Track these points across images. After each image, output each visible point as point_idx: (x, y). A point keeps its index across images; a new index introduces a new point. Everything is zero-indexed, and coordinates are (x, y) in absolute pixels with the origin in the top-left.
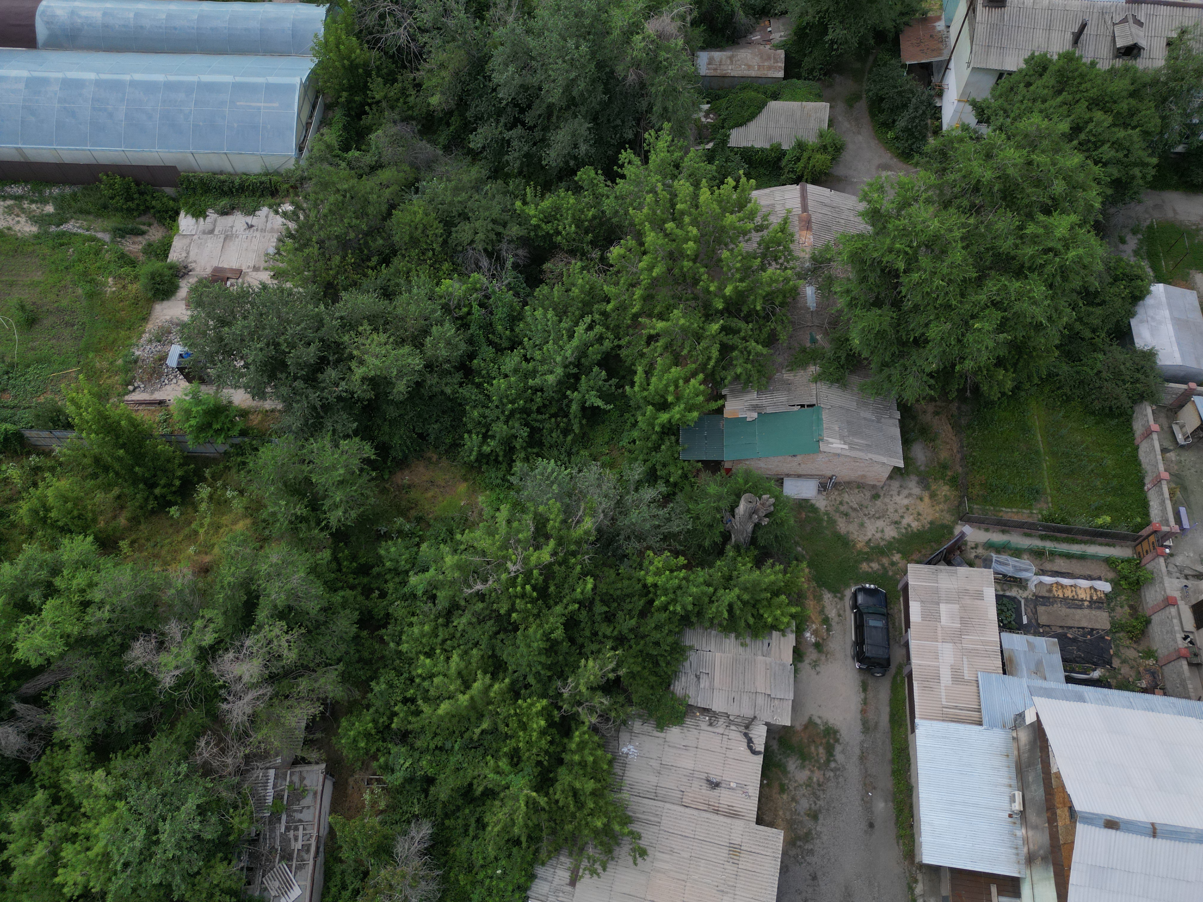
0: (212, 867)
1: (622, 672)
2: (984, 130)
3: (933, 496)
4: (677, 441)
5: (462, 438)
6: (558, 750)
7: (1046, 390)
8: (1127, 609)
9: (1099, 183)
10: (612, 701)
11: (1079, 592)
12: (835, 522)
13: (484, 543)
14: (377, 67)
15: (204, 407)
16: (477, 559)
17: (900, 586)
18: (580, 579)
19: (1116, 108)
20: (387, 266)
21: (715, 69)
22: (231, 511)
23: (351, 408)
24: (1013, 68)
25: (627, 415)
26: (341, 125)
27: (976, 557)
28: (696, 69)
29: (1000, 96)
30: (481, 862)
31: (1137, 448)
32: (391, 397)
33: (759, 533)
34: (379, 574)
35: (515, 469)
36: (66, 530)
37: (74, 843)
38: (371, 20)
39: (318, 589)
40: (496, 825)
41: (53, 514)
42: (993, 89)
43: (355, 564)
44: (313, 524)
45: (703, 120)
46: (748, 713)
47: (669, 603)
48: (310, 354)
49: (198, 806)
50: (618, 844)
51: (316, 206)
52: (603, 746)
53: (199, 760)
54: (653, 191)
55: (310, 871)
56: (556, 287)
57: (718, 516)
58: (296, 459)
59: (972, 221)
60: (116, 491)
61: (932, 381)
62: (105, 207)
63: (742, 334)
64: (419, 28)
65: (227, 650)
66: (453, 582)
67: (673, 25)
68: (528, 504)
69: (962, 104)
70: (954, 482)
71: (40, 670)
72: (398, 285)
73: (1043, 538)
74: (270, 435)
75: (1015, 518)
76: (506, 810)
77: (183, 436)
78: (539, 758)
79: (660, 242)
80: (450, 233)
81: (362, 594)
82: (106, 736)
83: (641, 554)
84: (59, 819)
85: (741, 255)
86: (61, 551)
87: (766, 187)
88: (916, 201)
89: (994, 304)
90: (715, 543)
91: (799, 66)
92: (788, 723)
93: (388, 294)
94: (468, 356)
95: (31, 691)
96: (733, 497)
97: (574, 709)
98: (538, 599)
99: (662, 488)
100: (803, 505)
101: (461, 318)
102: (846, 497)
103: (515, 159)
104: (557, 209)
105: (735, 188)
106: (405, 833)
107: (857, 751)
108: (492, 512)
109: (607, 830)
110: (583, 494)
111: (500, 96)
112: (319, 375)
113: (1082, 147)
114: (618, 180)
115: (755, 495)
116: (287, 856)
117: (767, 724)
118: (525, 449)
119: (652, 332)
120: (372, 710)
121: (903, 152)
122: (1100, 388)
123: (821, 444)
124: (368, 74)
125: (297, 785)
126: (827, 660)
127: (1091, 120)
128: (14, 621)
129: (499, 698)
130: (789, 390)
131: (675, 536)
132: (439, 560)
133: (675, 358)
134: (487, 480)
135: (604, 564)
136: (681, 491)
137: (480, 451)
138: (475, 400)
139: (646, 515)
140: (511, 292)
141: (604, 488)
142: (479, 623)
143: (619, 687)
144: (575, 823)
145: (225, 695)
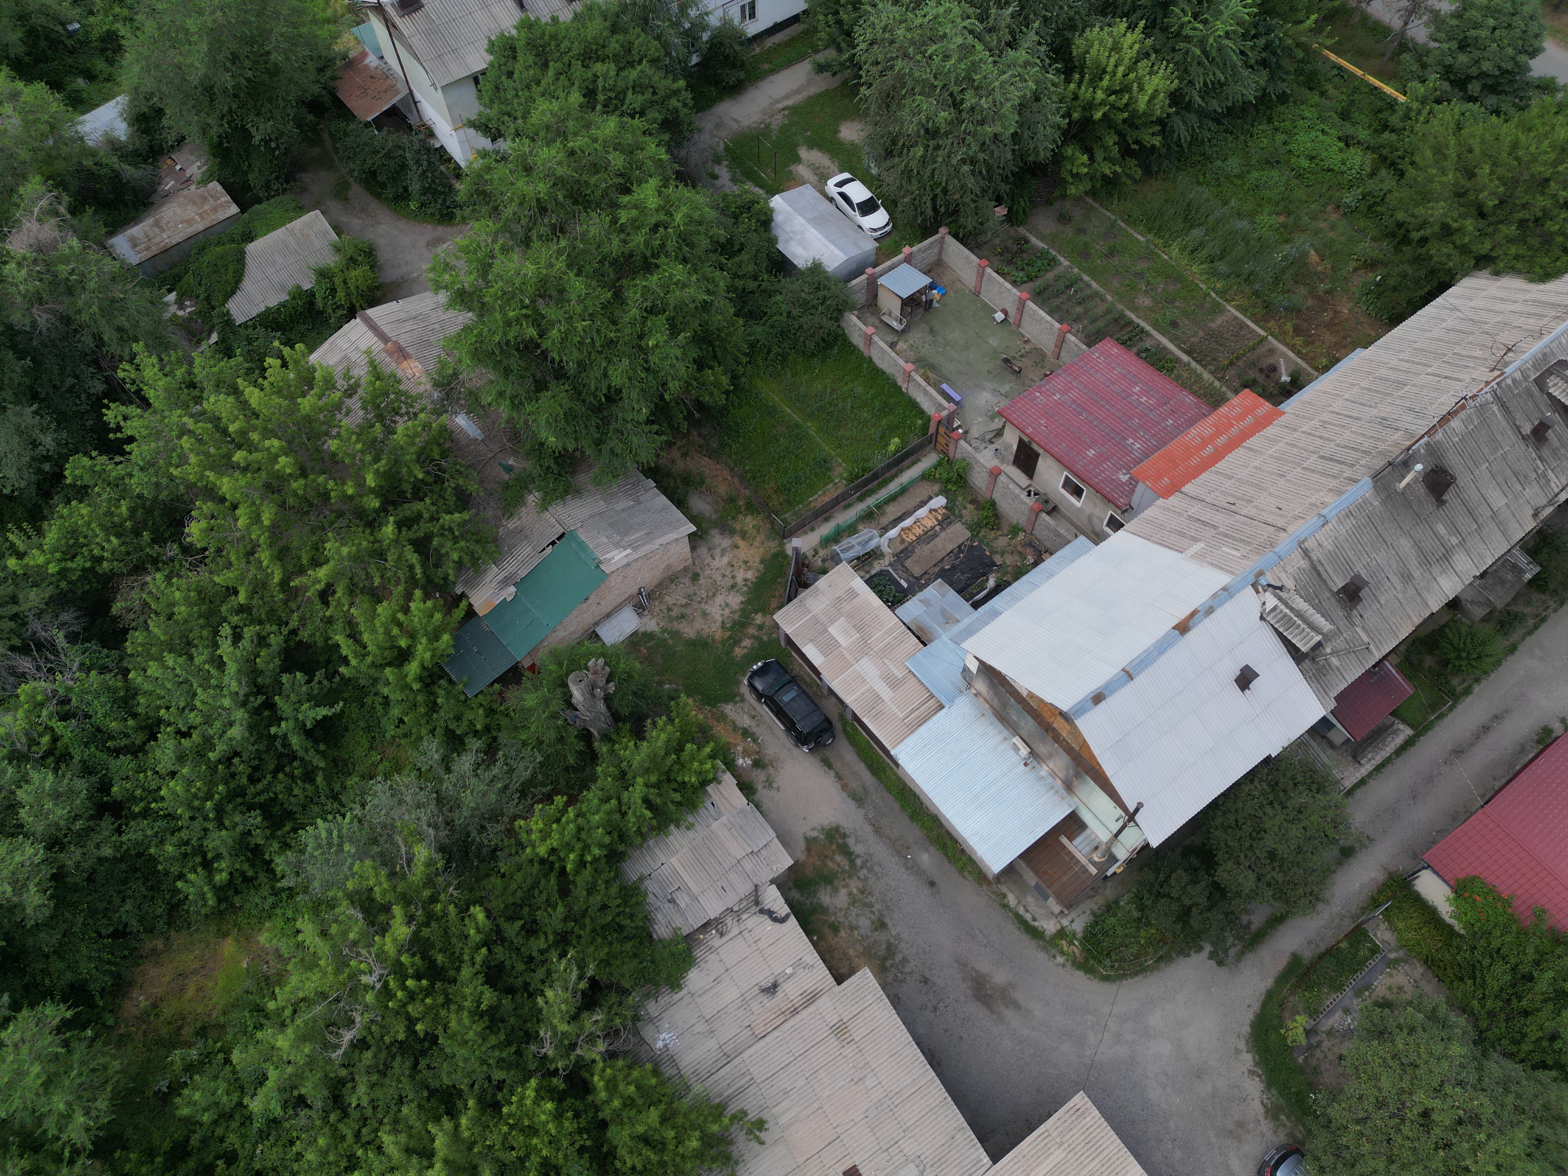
1: (591, 971)
2: (504, 145)
3: (743, 535)
4: (451, 682)
5: (176, 891)
6: (591, 1115)
7: (760, 361)
8: (970, 507)
9: (650, 134)
10: (605, 1009)
11: (924, 522)
12: (678, 632)
13: (311, 984)
16: (319, 1009)
17: (783, 643)
18: (463, 919)
19: (609, 51)
21: (148, 248)
24: (481, 66)
25: (368, 700)
27: (823, 561)
28: (123, 262)
29: (492, 101)
31: (870, 360)
32: (30, 923)
33: (615, 704)
34: (204, 1141)
35: (279, 870)
42: (480, 98)
44: (50, 1167)
45: (181, 313)
46: (745, 888)
47: (582, 856)
50: (731, 1143)
52: (635, 1063)
54: (184, 431)
56: (151, 624)
57: (560, 722)
59: (563, 243)
61: (655, 427)
63: (426, 516)
66: (311, 1062)
67: (46, 227)
68: (331, 894)
69: (462, 131)
70: (751, 508)
73: (861, 499)
75: (826, 499)
78: (577, 1146)
79: (242, 482)
83: (511, 832)
85: (354, 433)
87: (321, 343)
88: (493, 257)
89: (651, 311)
90: (580, 752)
91: (249, 188)
92: (790, 862)
94: (99, 790)
96: (559, 691)
97: (572, 1057)
98: (432, 985)
99: (475, 744)
100: (635, 640)
101: (49, 753)
102: (669, 600)
104: (74, 532)
105: (284, 365)
107: (869, 829)
108: (292, 942)
109: (708, 1141)
110: (389, 827)
113: (608, 108)
114: (127, 448)
115: (580, 669)
117: (772, 882)
118: (272, 836)
119: (320, 587)
121: (441, 216)
122: (801, 327)
123: (602, 567)
126: (776, 769)
127: (596, 76)
129: (477, 1130)
130: (526, 537)
131: (531, 782)
132: (270, 1053)
133: (373, 595)
134: (254, 912)
135: (478, 880)
136: (499, 729)
137: (214, 886)
138: (156, 835)
139: (482, 787)
140: (93, 673)
141: (408, 799)
142: (383, 1074)
143: (600, 988)
144: (671, 1169)
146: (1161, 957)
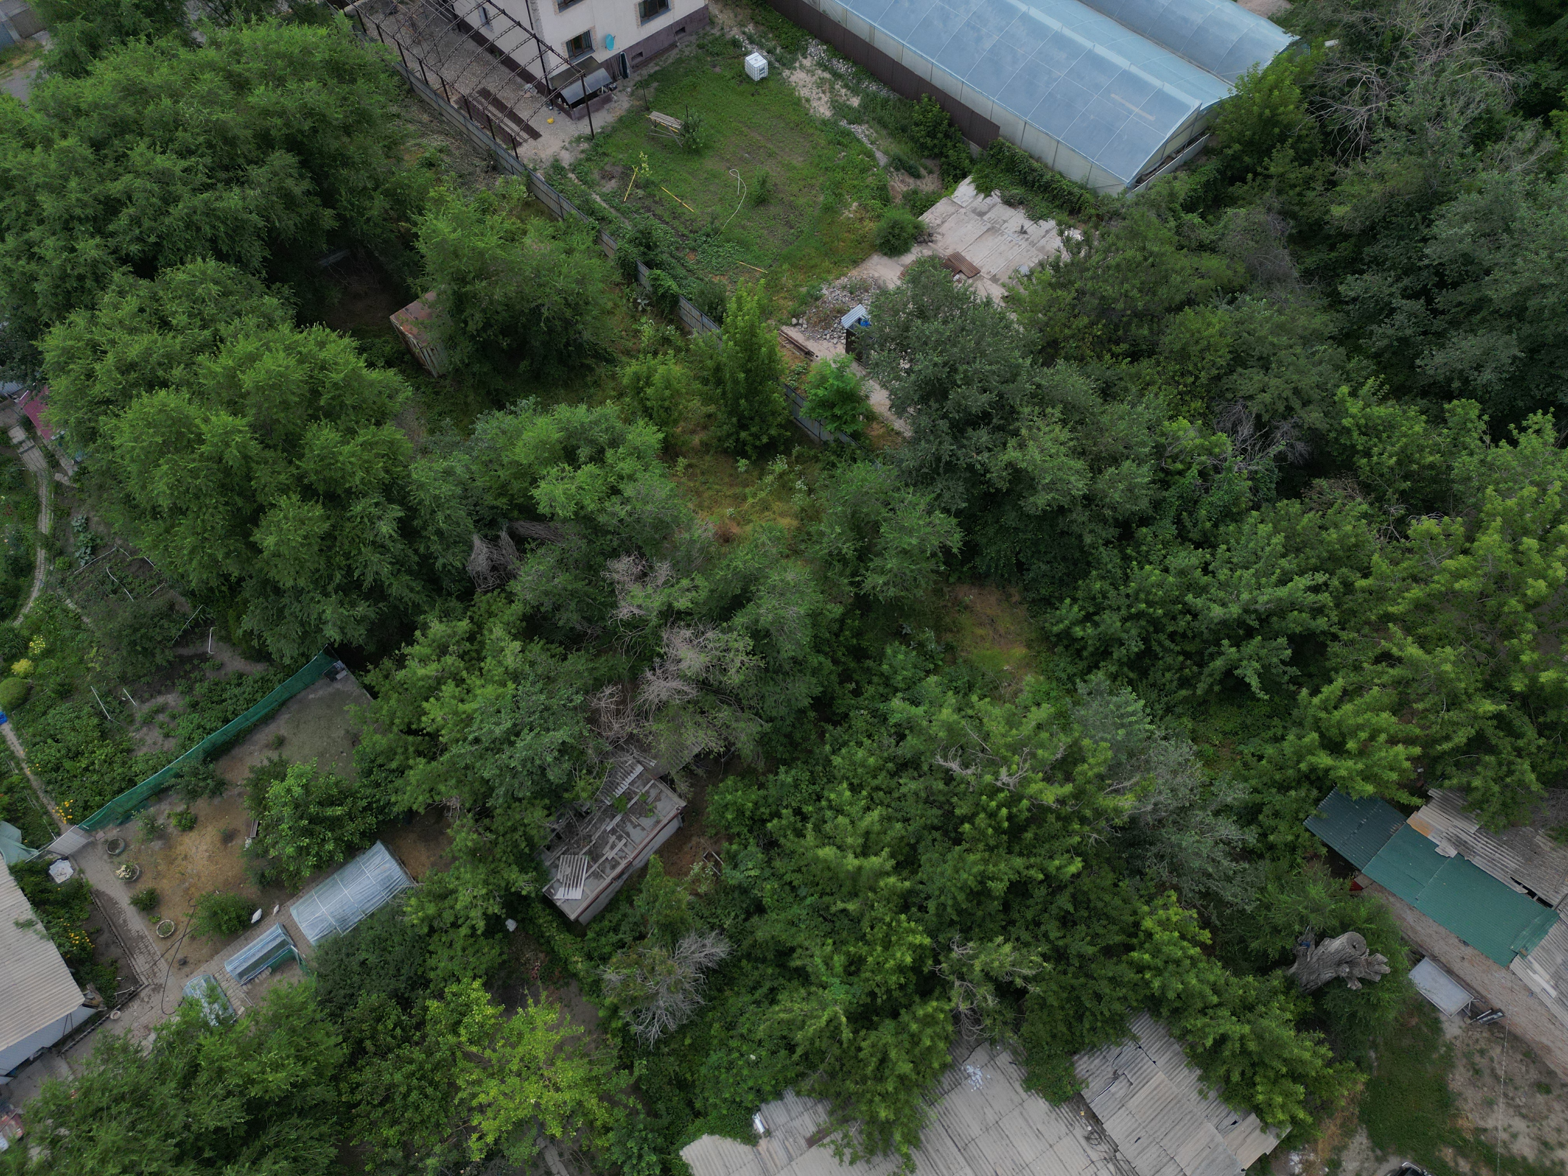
0: (533, 805)
1: (1034, 989)
4: (1317, 801)
5: (1061, 600)
6: (903, 1000)
10: (998, 1008)
12: (1452, 1065)
13: (995, 725)
14: (1299, 137)
15: (841, 385)
16: (975, 737)
18: (1068, 851)
20: (1131, 362)
22: (788, 502)
23: (973, 486)
25: (1276, 721)
26: (1205, 179)
30: (745, 1031)
32: (1022, 503)
33: (1334, 991)
34: (869, 670)
35: (1092, 677)
36: (648, 413)
37: (457, 686)
38: (1334, 80)
39: (804, 637)
40: (785, 1011)
41: (649, 391)
43: (855, 641)
44: (848, 571)
46: (1143, 1170)
47: (1149, 968)
48: (978, 401)
49: (564, 742)
51: (1107, 251)
52: (951, 1043)
53: (594, 703)
55: (601, 887)
56: (1311, 515)
57: (1297, 927)
58: (883, 496)
60: (712, 409)
62: (904, 130)
64: (1387, 119)
65: (689, 626)
66: (932, 739)
68: (1075, 726)
71: (540, 518)
72: (1126, 390)
74: (878, 455)
76: (806, 1007)
77: (803, 399)
78: (877, 990)
79: (1499, 553)
80: (1232, 371)
81: (839, 675)
82: (545, 618)
83: (1162, 887)
84: (462, 657)
86: (631, 428)
90: (1265, 954)
93: (1107, 393)
94: (1141, 518)
95: (522, 531)
96: (1335, 923)
97: (951, 978)
98: (1004, 832)
99: (1251, 837)
100: (1425, 1009)
101: (1167, 472)
102: (1496, 1052)
103: (1384, 336)
104: (1390, 426)
106: (701, 935)
108: (1029, 702)
109: (885, 1128)
110: (1147, 766)
111: (1427, 251)
112: (970, 430)
114: (1503, 443)
115: (1369, 944)
116: (594, 855)
118: (1121, 664)
119: (1395, 651)
120: (762, 792)
123: (1517, 959)
124: (1282, 139)
125: (650, 800)
128: (553, 460)
129: (885, 893)
130: (1529, 860)
131: (1221, 903)
132: (937, 705)
133: (1400, 704)
134: (1051, 665)
135: (1108, 861)
136: (1273, 860)
137: (1069, 628)
138: (1109, 571)
139: (1205, 851)
140: (1250, 483)
141: (1179, 779)
142: (926, 802)
143: (1017, 1000)
144: (860, 1088)
145: (657, 665)
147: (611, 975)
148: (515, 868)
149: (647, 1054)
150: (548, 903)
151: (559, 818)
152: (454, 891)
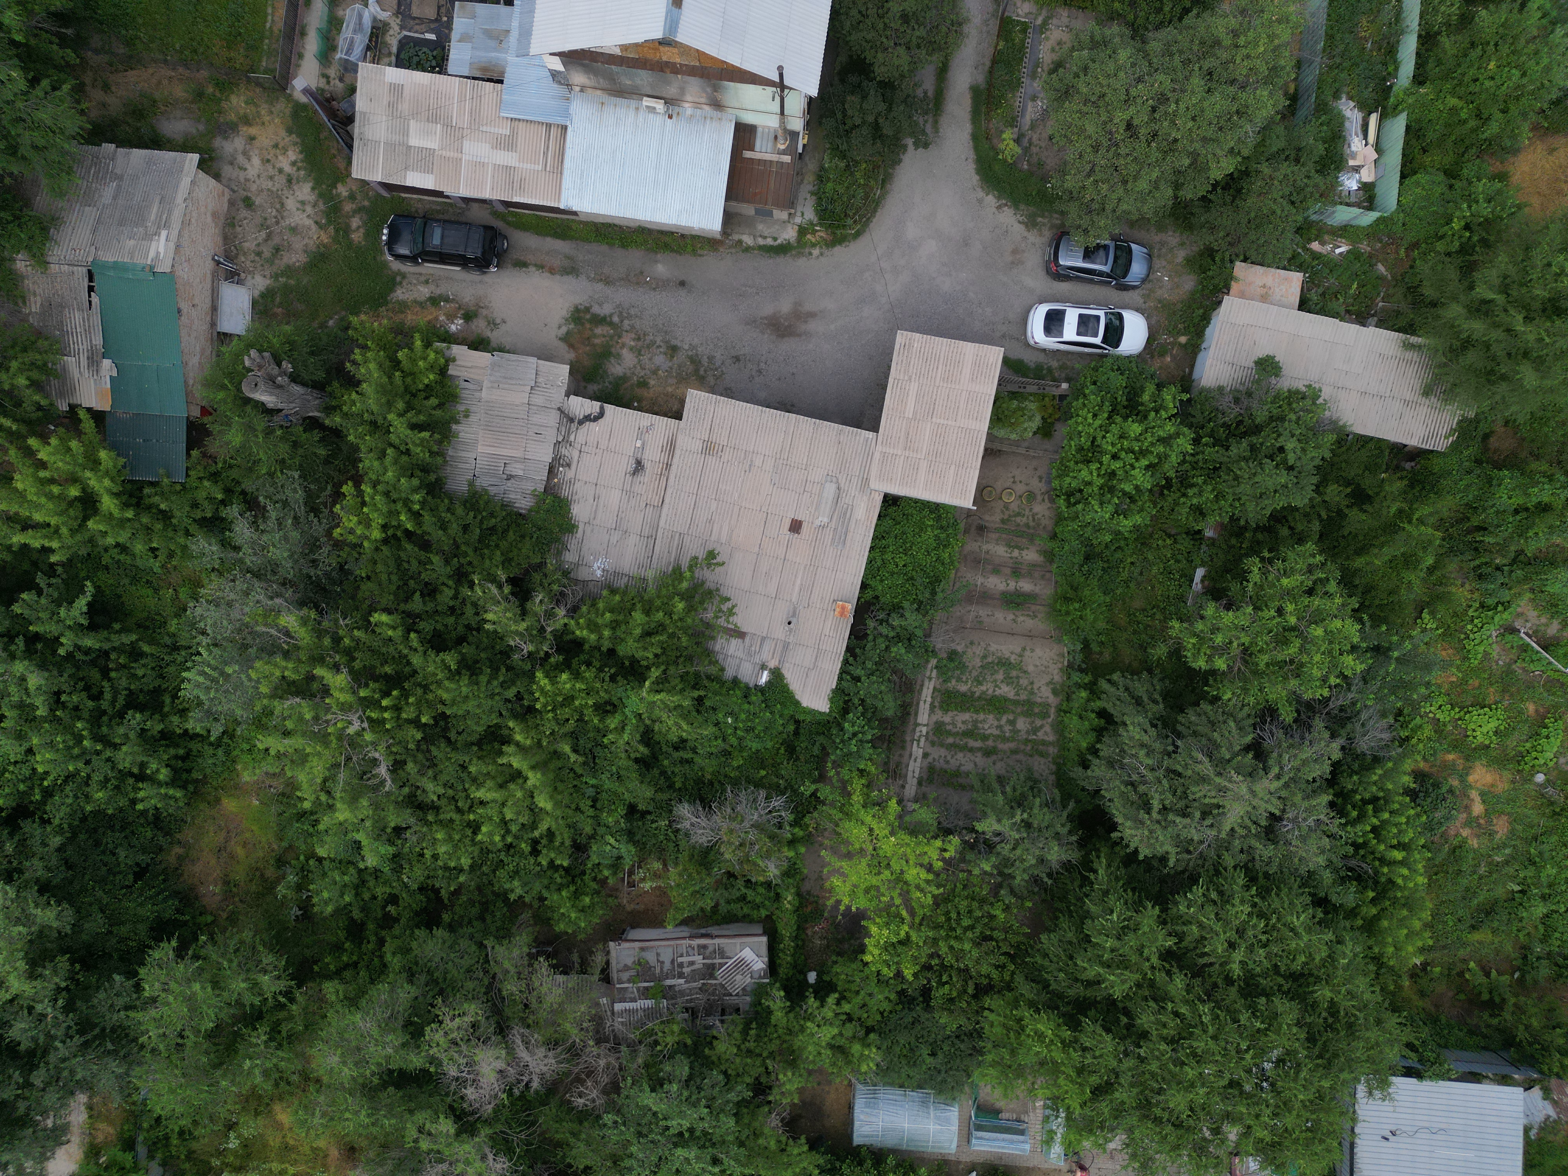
0: (719, 1059)
1: (502, 576)
3: (247, 121)
4: (152, 484)
5: (144, 813)
6: (597, 656)
10: (539, 589)
12: (288, 267)
13: (318, 768)
16: (342, 776)
17: (385, 193)
18: (374, 632)
22: (262, 1136)
23: (86, 988)
25: (106, 560)
27: (341, 80)
30: (720, 741)
32: (68, 929)
33: (306, 376)
34: (363, 909)
35: (199, 730)
39: (381, 991)
40: (681, 728)
43: (347, 945)
44: (282, 1015)
46: (553, 418)
47: (410, 510)
49: (653, 1090)
50: (703, 583)
52: (594, 599)
53: (600, 1101)
55: (726, 941)
57: (279, 433)
58: (174, 1057)
65: (462, 1098)
66: (376, 806)
68: (258, 708)
70: (226, 86)
74: (134, 1103)
75: (282, 12)
76: (664, 716)
78: (607, 679)
81: (391, 928)
83: (338, 545)
90: (322, 440)
92: (567, 368)
96: (249, 409)
97: (549, 636)
98: (403, 688)
99: (233, 511)
100: (261, 308)
102: (249, 245)
106: (688, 834)
107: (600, 286)
108: (271, 760)
109: (688, 596)
110: (243, 628)
115: (244, 376)
116: (710, 971)
117: (568, 395)
118: (164, 717)
120: (546, 894)
123: (158, 270)
125: (633, 973)
126: (487, 307)
129: (533, 733)
130: (61, 305)
131: (310, 496)
132: (343, 828)
134: (219, 769)
135: (353, 598)
136: (238, 483)
137: (167, 784)
138: (76, 797)
139: (277, 536)
141: (232, 596)
142: (434, 765)
143: (521, 580)
144: (680, 633)
145: (522, 1086)
146: (883, 181)
147: (772, 870)
148: (773, 1021)
149: (795, 791)
150: (773, 967)
151: (711, 1027)
152: (831, 1046)
